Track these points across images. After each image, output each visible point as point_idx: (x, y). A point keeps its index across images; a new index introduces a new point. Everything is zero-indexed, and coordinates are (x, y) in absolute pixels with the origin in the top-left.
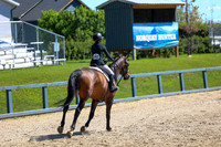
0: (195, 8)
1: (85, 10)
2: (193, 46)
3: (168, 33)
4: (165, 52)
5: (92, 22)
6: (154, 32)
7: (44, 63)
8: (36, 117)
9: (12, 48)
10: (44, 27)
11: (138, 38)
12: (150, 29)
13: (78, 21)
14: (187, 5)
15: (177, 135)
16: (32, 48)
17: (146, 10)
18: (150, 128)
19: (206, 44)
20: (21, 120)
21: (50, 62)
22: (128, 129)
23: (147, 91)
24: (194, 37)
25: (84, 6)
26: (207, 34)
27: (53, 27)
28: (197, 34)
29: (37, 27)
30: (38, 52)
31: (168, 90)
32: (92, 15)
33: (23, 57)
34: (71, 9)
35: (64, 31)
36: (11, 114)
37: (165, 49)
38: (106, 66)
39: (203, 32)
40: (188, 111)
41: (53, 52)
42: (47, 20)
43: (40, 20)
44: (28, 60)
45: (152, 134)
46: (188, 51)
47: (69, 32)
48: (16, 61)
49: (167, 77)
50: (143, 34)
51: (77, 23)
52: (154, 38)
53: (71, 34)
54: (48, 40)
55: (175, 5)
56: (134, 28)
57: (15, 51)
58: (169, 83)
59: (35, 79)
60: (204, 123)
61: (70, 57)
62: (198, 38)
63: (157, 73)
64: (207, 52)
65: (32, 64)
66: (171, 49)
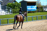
0: (40, 3)
1: (17, 3)
2: (40, 11)
3: (34, 8)
4: (34, 12)
5: (18, 5)
6: (31, 8)
7: (8, 14)
8: (6, 26)
9: (1, 11)
10: (8, 6)
11: (28, 9)
12: (30, 7)
13: (15, 5)
14: (38, 2)
15: (36, 30)
16: (5, 11)
17: (30, 3)
18: (30, 28)
19: (42, 10)
20: (3, 26)
21: (9, 14)
22: (26, 28)
23: (30, 20)
24: (40, 9)
25: (17, 2)
26: (43, 8)
27: (10, 6)
28: (40, 8)
29: (7, 6)
30: (7, 12)
31: (34, 20)
32: (18, 4)
33: (3, 13)
34: (14, 3)
35: (12, 7)
36: (1, 25)
37: (34, 11)
38: (22, 14)
39: (42, 8)
40: (38, 24)
41: (10, 12)
42: (9, 5)
43: (7, 5)
44: (4, 13)
45: (31, 29)
46: (39, 12)
47: (13, 8)
48: (2, 13)
49: (34, 17)
50: (29, 8)
51: (15, 6)
52: (31, 9)
53: (14, 8)
54: (9, 9)
55: (36, 2)
56: (27, 7)
57: (2, 11)
58: (34, 19)
59: (6, 17)
60: (42, 27)
61: (14, 13)
62: (41, 9)
63: (32, 16)
64: (43, 12)
65: (5, 14)
66: (35, 11)
